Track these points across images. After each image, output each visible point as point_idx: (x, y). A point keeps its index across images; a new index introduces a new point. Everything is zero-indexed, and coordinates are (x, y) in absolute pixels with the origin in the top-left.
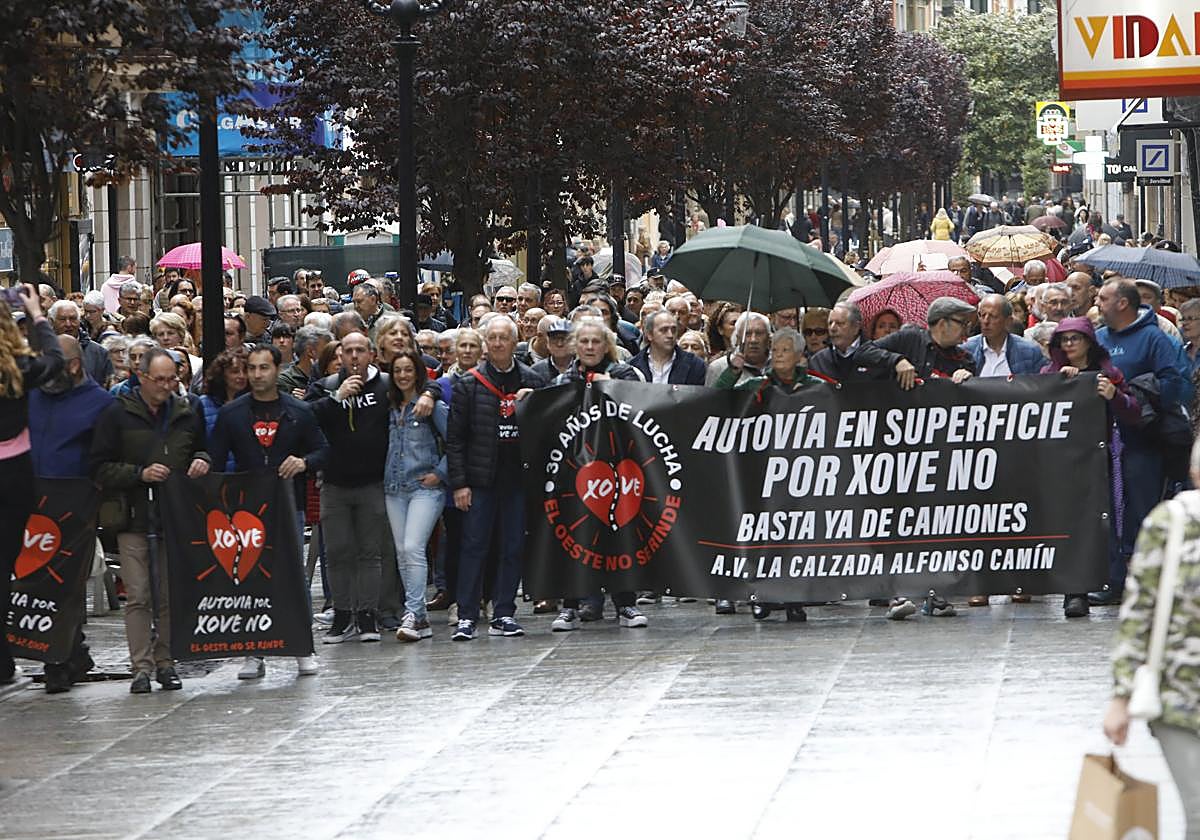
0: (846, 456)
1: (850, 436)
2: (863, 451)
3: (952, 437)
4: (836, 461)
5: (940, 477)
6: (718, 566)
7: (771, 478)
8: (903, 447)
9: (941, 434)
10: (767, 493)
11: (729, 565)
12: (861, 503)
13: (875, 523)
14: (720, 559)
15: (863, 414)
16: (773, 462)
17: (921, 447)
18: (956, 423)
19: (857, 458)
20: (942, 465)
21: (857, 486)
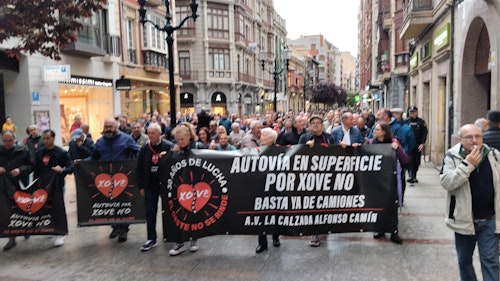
0: (297, 173)
1: (299, 166)
2: (304, 172)
3: (337, 169)
4: (294, 176)
5: (331, 185)
6: (248, 221)
7: (268, 183)
8: (318, 171)
9: (333, 167)
10: (267, 189)
11: (252, 220)
12: (303, 194)
13: (308, 202)
14: (248, 218)
15: (304, 157)
16: (269, 176)
17: (325, 172)
18: (339, 163)
19: (301, 175)
20: (333, 179)
21: (302, 186)
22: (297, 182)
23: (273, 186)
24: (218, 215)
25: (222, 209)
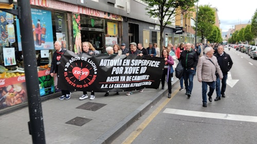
1: (125, 64)
2: (128, 66)
4: (122, 68)
5: (139, 71)
6: (102, 87)
7: (113, 71)
8: (134, 66)
9: (140, 64)
10: (112, 73)
12: (126, 75)
13: (129, 79)
14: (103, 85)
16: (114, 68)
17: (137, 66)
18: (142, 62)
19: (126, 67)
20: (140, 69)
21: (126, 72)
22: (124, 70)
23: (114, 72)
24: (90, 83)
25: (93, 81)
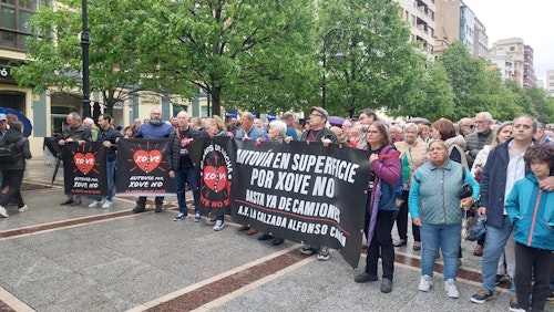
0: (276, 171)
2: (283, 170)
3: (317, 170)
4: (272, 174)
5: (310, 189)
6: (240, 211)
7: (253, 177)
8: (297, 172)
9: (313, 168)
10: (252, 183)
12: (280, 194)
13: (285, 203)
14: (241, 208)
15: (285, 154)
16: (254, 170)
17: (305, 173)
18: (320, 164)
19: (280, 173)
21: (279, 185)
22: (275, 180)
23: (256, 181)
